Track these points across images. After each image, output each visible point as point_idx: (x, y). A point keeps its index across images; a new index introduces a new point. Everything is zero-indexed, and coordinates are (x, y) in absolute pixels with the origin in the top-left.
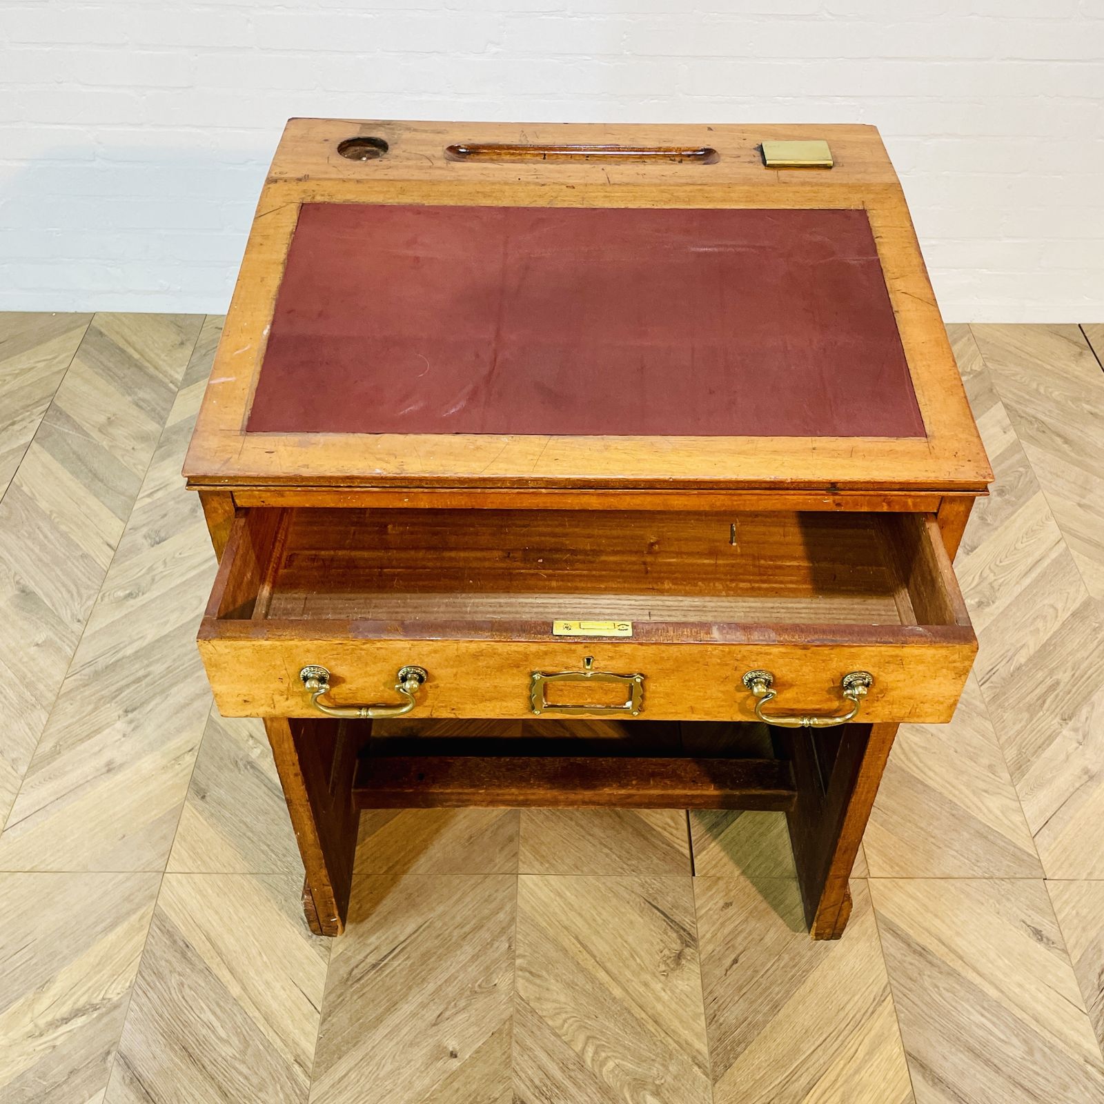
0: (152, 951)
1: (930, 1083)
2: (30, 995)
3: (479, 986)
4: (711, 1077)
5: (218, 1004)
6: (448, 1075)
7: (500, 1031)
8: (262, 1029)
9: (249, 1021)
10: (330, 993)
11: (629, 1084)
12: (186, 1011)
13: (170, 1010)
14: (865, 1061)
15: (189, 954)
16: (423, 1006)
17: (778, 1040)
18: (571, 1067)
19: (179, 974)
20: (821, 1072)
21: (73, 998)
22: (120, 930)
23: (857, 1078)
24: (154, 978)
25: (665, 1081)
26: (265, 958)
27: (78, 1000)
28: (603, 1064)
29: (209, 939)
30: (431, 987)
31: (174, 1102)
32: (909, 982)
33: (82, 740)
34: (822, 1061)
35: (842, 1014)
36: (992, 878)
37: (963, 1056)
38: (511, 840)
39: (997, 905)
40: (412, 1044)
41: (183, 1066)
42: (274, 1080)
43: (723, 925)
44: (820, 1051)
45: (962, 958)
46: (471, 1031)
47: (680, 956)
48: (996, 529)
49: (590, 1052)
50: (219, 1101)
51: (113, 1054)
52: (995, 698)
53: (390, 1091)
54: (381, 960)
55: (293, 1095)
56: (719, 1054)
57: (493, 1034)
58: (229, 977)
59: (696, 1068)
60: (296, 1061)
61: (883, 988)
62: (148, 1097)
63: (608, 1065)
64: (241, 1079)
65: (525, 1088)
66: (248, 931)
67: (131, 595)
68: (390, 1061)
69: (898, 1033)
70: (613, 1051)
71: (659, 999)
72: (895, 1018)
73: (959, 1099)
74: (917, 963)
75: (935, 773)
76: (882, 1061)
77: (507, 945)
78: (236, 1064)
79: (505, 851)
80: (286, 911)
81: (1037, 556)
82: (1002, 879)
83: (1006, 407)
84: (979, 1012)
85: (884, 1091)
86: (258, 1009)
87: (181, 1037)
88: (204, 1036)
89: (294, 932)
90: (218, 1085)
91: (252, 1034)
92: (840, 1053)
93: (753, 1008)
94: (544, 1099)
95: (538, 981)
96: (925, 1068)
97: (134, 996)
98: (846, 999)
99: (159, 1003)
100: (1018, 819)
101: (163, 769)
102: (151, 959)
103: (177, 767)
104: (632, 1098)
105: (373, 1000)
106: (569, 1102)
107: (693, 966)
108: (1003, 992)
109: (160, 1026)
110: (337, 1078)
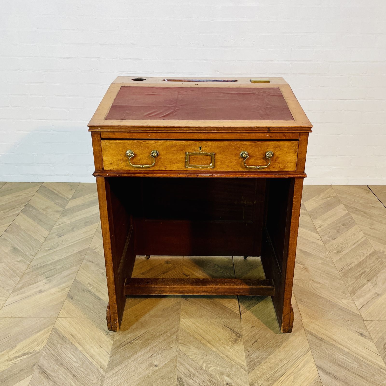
0: (52, 338)
1: (325, 374)
2: (8, 350)
3: (166, 347)
4: (247, 372)
5: (74, 352)
6: (154, 371)
7: (173, 360)
8: (89, 359)
9: (84, 356)
10: (113, 349)
11: (218, 374)
12: (63, 354)
13: (57, 354)
14: (302, 368)
15: (65, 339)
16: (146, 353)
17: (271, 362)
18: (197, 369)
19: (61, 344)
21: (23, 351)
22: (41, 332)
23: (299, 372)
24: (52, 345)
25: (231, 373)
26: (91, 340)
27: (25, 351)
28: (209, 369)
29: (72, 335)
31: (57, 378)
32: (317, 347)
33: (31, 285)
34: (286, 368)
35: (293, 355)
36: (345, 320)
37: (336, 367)
38: (178, 310)
39: (347, 327)
40: (142, 363)
41: (61, 369)
42: (93, 372)
43: (251, 332)
44: (286, 365)
45: (335, 341)
46: (163, 359)
47: (236, 340)
48: (343, 234)
49: (205, 365)
50: (73, 378)
51: (36, 365)
52: (344, 275)
53: (134, 375)
54: (132, 341)
55: (99, 377)
56: (250, 366)
57: (170, 360)
58: (78, 345)
59: (242, 369)
60: (101, 367)
61: (307, 349)
62: (47, 377)
63: (211, 369)
64: (81, 372)
65: (181, 374)
66: (85, 333)
67: (50, 249)
68: (134, 367)
69: (313, 360)
70: (213, 365)
71: (229, 351)
72: (312, 356)
73: (336, 378)
74: (319, 342)
75: (324, 294)
76: (308, 368)
77: (176, 337)
78: (80, 368)
79: (176, 313)
80: (99, 328)
81: (356, 240)
82: (348, 320)
83: (344, 205)
84: (342, 355)
85: (309, 376)
86: (88, 354)
87: (60, 361)
88: (68, 361)
89: (101, 333)
90: (73, 374)
91: (85, 360)
92: (293, 366)
93: (262, 354)
94: (188, 377)
95: (186, 346)
96: (323, 370)
97: (45, 350)
98: (295, 351)
99: (53, 352)
100: (353, 305)
101: (58, 292)
102: (51, 340)
103: (63, 291)
104: (219, 377)
105: (128, 351)
106: (197, 378)
107: (241, 343)
108: (350, 350)
109: (53, 358)
110: (115, 372)
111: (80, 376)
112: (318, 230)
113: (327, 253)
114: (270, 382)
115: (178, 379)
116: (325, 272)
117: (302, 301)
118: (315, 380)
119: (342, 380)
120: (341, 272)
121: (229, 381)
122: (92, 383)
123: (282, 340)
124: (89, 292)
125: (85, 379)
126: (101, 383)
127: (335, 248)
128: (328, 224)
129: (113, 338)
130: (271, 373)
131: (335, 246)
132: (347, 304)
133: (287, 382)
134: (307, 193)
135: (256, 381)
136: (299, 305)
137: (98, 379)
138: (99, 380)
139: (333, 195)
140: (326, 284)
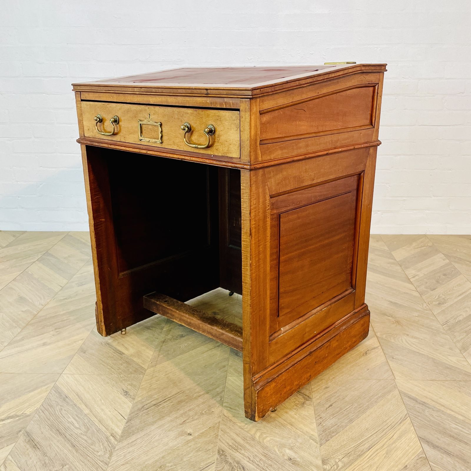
0: (49, 398)
1: (432, 448)
3: (205, 412)
4: (319, 443)
5: (77, 416)
6: (186, 441)
7: (214, 427)
8: (97, 424)
9: (91, 421)
10: (132, 413)
11: (277, 445)
12: (61, 418)
13: (53, 418)
14: (397, 439)
15: (67, 399)
16: (176, 418)
17: (353, 432)
18: (248, 439)
19: (61, 406)
20: (375, 443)
21: (8, 413)
22: (36, 392)
23: (394, 445)
24: (49, 407)
25: (296, 445)
26: (103, 401)
27: (10, 414)
28: (264, 439)
30: (182, 412)
31: (49, 448)
32: (418, 413)
33: (34, 337)
34: (375, 439)
35: (385, 424)
36: (455, 381)
37: (448, 439)
38: (224, 367)
39: (459, 389)
40: (169, 431)
41: (55, 436)
42: (99, 441)
43: (325, 394)
44: (374, 436)
45: (443, 406)
46: (199, 427)
47: (304, 403)
48: (444, 284)
49: (258, 434)
50: (70, 448)
51: (22, 432)
52: (450, 329)
53: (156, 446)
54: (158, 403)
55: (108, 447)
56: (323, 436)
57: (210, 428)
58: (84, 407)
59: (312, 441)
60: (111, 435)
61: (405, 415)
62: (35, 446)
63: (267, 439)
64: (83, 441)
65: (224, 446)
66: (96, 393)
67: (66, 299)
68: (158, 436)
69: (414, 430)
70: (270, 434)
71: (293, 417)
72: (412, 425)
73: (448, 453)
74: (421, 407)
75: (424, 350)
76: (406, 439)
77: (220, 399)
78: (82, 436)
79: (221, 370)
80: (116, 387)
81: (463, 291)
82: (460, 381)
83: (443, 254)
84: (454, 424)
85: (408, 450)
86: (96, 417)
87: (57, 426)
88: (68, 426)
89: (118, 393)
90: (72, 444)
91: (91, 425)
92: (385, 436)
93: (340, 421)
94: (233, 450)
95: (234, 411)
96: (428, 442)
97: (38, 413)
98: (386, 419)
99: (49, 415)
100: (465, 363)
101: (68, 344)
102: (49, 401)
103: (75, 344)
104: (279, 451)
105: (152, 416)
106: (246, 451)
107: (310, 407)
108: (465, 417)
109: (47, 423)
110: (131, 441)
111: (81, 446)
112: (411, 280)
113: (425, 305)
114: (351, 458)
115: (219, 452)
116: (423, 325)
117: (394, 358)
118: (418, 455)
119: (457, 456)
120: (445, 326)
121: (292, 456)
122: (97, 456)
123: (367, 404)
124: (108, 345)
125: (87, 450)
126: (109, 456)
127: (435, 299)
128: (424, 274)
129: (134, 399)
130: (353, 446)
131: (435, 297)
132: (457, 362)
133: (377, 458)
134: (395, 243)
135: (332, 456)
136: (390, 363)
137: (105, 451)
138: (108, 451)
139: (428, 245)
140: (426, 339)
